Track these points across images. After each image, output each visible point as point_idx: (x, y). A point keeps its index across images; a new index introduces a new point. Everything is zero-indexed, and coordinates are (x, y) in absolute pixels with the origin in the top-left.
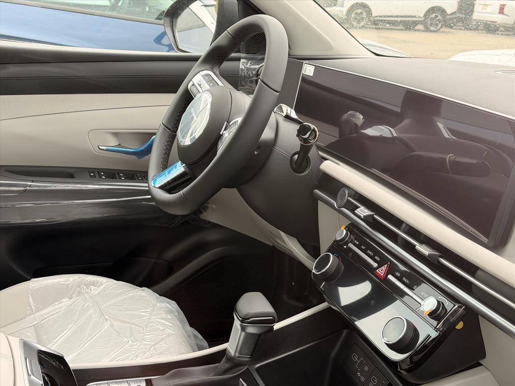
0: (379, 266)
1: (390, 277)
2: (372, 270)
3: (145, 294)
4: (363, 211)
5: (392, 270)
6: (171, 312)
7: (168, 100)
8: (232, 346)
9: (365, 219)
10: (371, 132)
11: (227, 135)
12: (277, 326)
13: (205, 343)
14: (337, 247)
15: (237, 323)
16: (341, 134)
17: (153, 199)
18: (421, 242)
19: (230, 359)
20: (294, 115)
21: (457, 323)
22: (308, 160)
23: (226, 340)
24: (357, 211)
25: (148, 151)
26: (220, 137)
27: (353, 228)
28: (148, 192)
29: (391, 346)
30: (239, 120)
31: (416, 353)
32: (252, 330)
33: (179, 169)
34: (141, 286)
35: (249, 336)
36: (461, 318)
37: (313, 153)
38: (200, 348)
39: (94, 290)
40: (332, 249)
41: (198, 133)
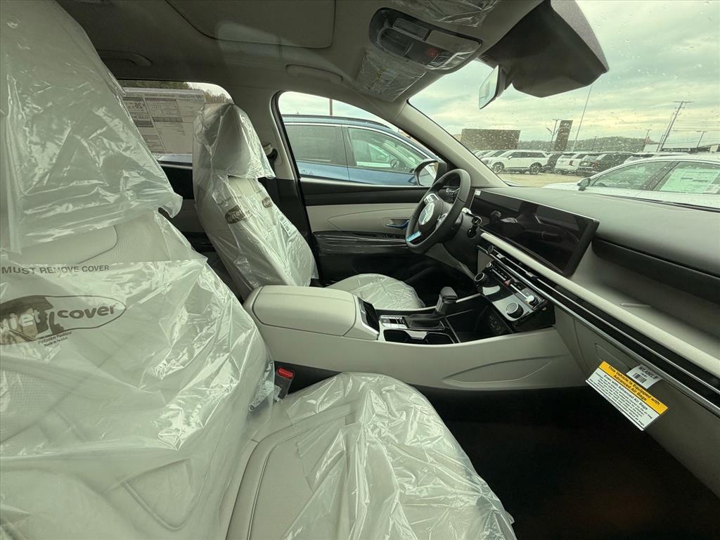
0: (507, 280)
1: (511, 285)
2: (503, 282)
3: (401, 283)
4: (500, 256)
5: (512, 282)
6: (411, 291)
7: (416, 206)
8: (438, 307)
9: (501, 259)
10: (505, 220)
11: (441, 221)
12: (458, 301)
13: (424, 305)
14: (486, 271)
15: (440, 299)
16: (491, 221)
17: (407, 246)
18: (528, 271)
19: (437, 313)
20: (470, 213)
21: (543, 308)
22: (475, 232)
23: (435, 305)
24: (498, 256)
25: (406, 226)
26: (437, 222)
27: (495, 263)
28: (405, 243)
29: (510, 315)
30: (446, 215)
31: (521, 319)
32: (446, 302)
33: (418, 234)
34: (400, 280)
35: (445, 305)
36: (546, 306)
37: (477, 230)
38: (423, 307)
39: (382, 281)
40: (483, 271)
41: (427, 220)
